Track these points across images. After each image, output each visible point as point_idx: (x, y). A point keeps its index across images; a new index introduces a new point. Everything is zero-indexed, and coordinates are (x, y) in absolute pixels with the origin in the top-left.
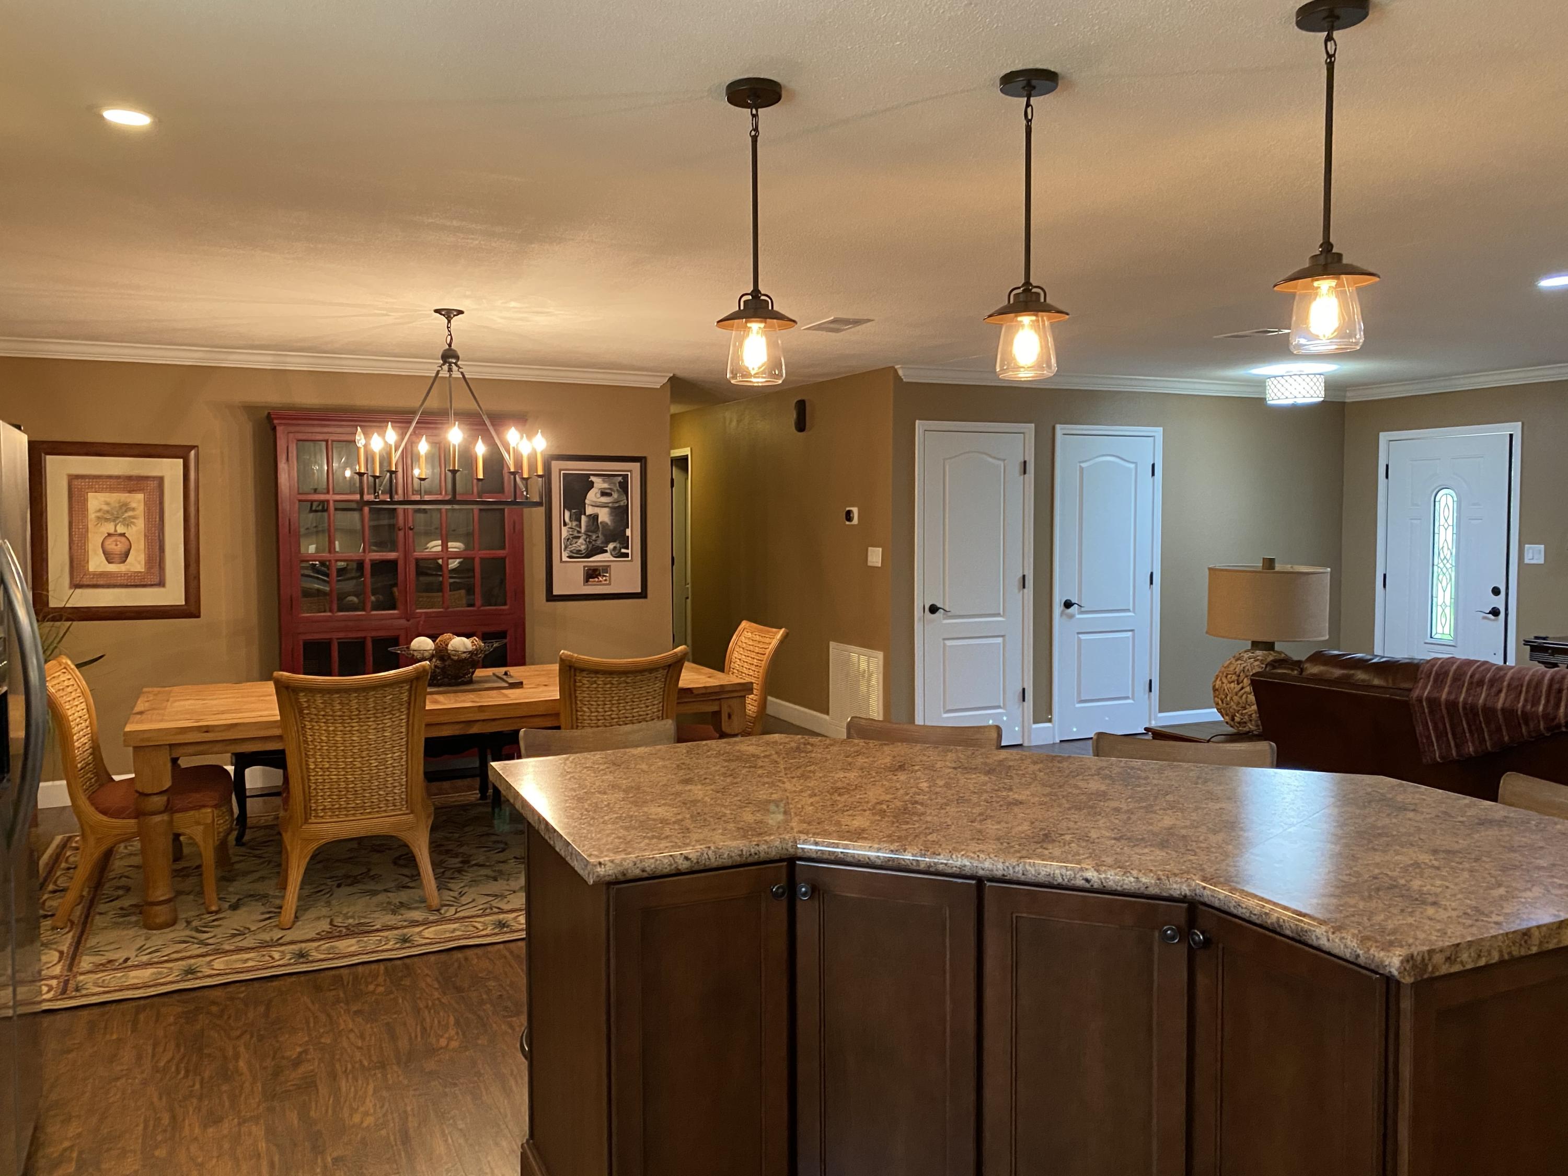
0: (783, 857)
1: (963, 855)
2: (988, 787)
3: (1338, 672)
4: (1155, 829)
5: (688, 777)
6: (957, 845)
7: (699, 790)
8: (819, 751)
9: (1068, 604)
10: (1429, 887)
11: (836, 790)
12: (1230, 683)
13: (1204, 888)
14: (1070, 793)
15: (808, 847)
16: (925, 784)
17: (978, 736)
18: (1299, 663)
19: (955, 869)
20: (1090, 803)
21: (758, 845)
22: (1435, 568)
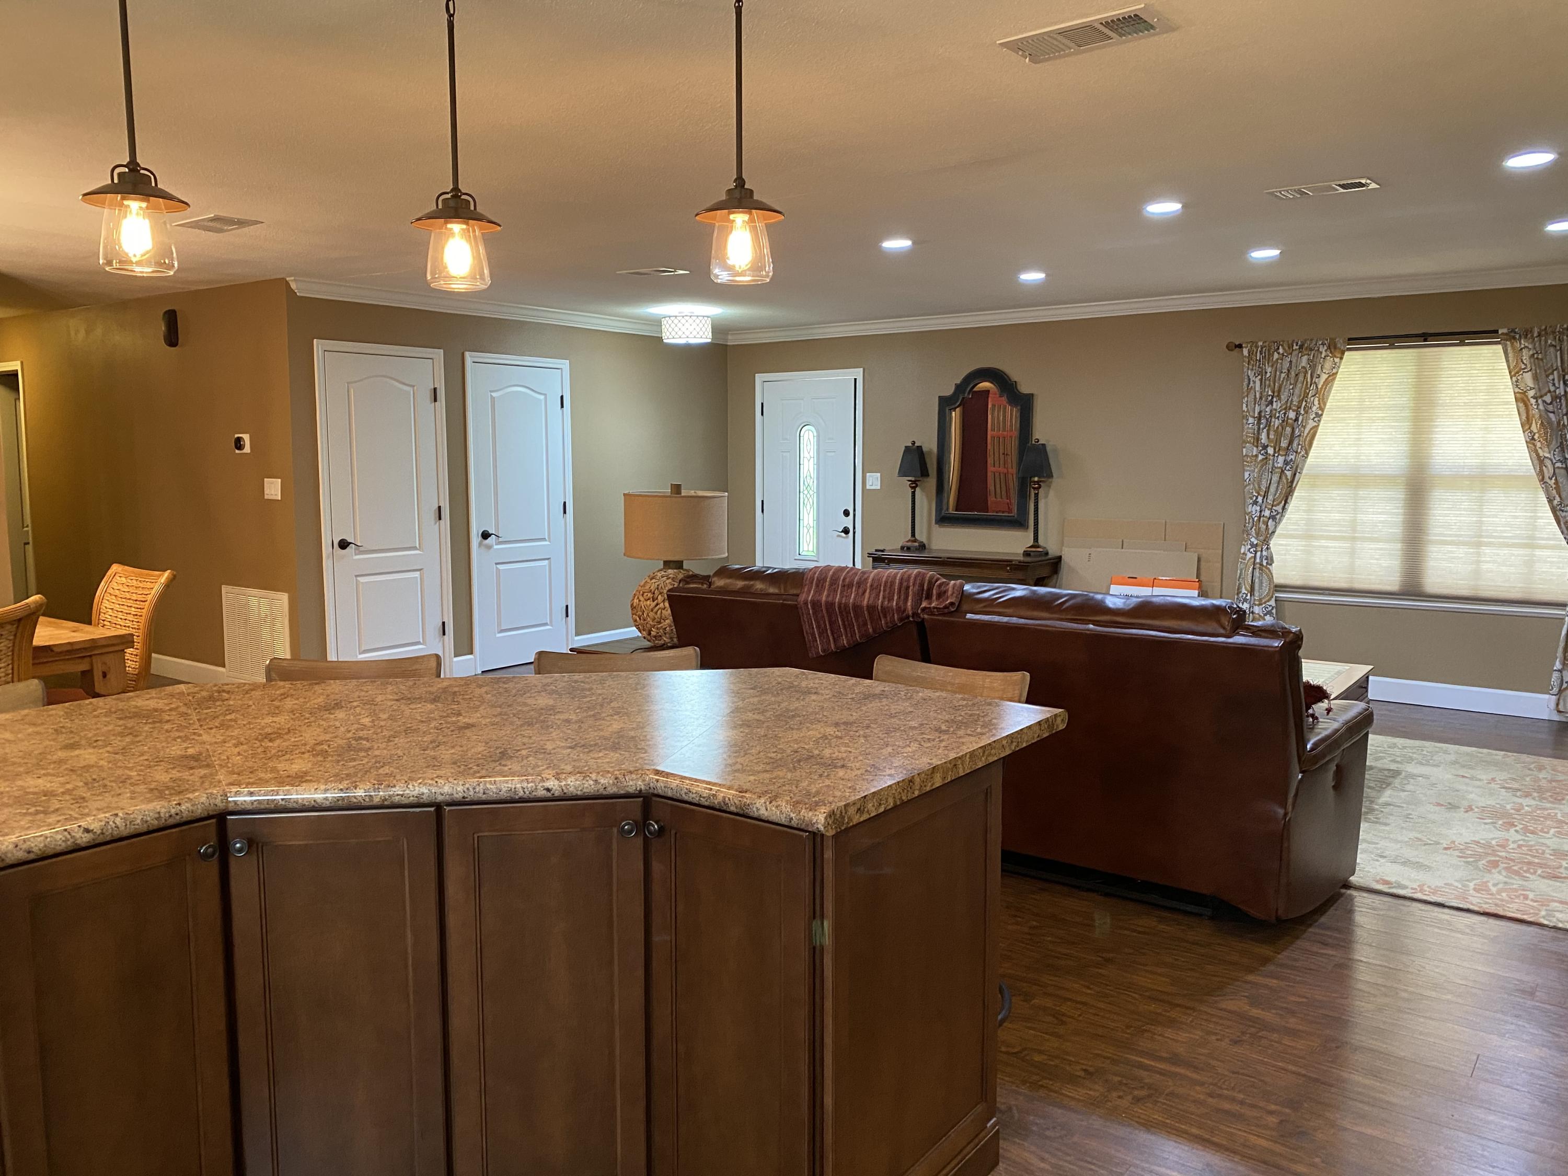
0: (211, 813)
1: (420, 783)
2: (436, 715)
3: (740, 584)
4: (607, 734)
5: (72, 741)
6: (413, 775)
7: (90, 754)
8: (237, 697)
9: (486, 535)
10: (837, 754)
11: (269, 737)
12: (646, 600)
13: (657, 781)
14: (520, 711)
15: (242, 797)
16: (367, 720)
17: (417, 667)
18: (706, 579)
19: (412, 798)
20: (542, 718)
21: (179, 804)
22: (801, 494)
